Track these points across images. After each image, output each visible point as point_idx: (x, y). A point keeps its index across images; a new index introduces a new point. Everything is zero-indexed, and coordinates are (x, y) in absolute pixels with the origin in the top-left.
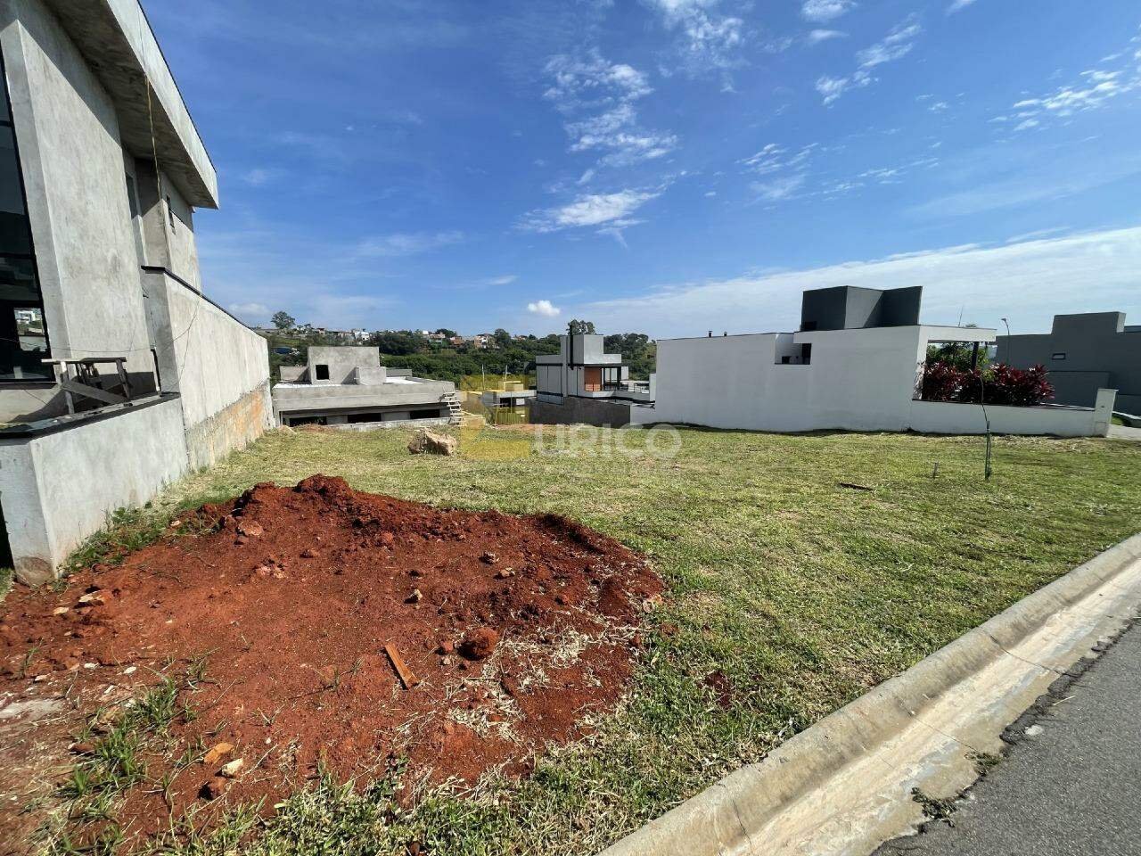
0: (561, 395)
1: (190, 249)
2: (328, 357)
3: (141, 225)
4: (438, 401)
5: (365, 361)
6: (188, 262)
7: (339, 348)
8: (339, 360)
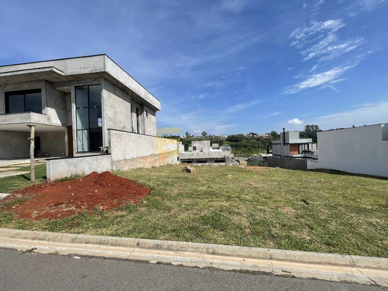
0: (281, 156)
1: (153, 121)
2: (196, 144)
3: (140, 117)
4: (224, 157)
5: (206, 145)
6: (152, 124)
7: (199, 141)
8: (199, 145)
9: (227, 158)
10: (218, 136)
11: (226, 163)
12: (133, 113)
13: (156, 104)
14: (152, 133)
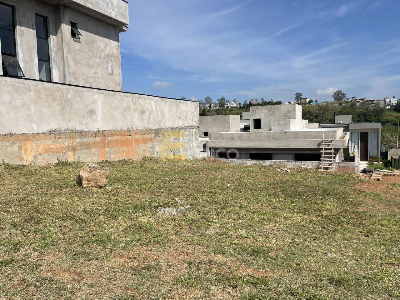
1: (107, 51)
2: (261, 113)
3: (53, 39)
4: (317, 147)
5: (285, 115)
6: (100, 58)
7: (268, 107)
8: (267, 115)
9: (325, 149)
10: (372, 101)
11: (320, 162)
12: (18, 28)
13: (105, 5)
14: (101, 80)
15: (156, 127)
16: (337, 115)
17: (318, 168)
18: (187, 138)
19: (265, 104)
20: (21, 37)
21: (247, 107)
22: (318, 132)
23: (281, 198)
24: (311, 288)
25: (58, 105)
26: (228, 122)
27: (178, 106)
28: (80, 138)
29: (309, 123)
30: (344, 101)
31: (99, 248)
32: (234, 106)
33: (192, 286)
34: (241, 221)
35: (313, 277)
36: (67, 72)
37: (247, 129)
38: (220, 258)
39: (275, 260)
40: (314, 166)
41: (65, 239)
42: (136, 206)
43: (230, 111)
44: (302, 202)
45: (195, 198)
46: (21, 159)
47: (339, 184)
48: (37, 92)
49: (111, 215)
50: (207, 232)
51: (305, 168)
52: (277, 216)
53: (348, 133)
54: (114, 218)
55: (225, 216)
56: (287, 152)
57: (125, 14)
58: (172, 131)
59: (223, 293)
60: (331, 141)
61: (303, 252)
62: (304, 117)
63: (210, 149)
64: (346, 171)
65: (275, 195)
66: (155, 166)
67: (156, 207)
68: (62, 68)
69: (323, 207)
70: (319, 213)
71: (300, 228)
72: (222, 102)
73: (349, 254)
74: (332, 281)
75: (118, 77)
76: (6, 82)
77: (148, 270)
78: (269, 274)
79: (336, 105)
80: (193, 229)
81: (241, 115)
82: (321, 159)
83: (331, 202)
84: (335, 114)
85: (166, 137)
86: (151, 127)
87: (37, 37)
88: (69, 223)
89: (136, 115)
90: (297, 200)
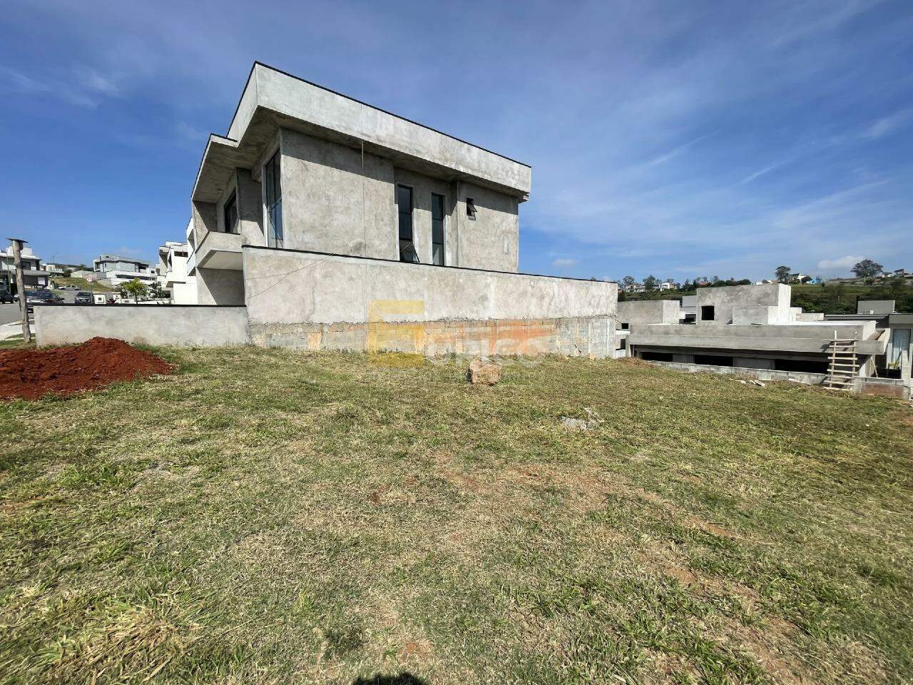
1: (504, 226)
2: (715, 298)
3: (448, 220)
4: (821, 351)
5: (759, 301)
6: (495, 236)
7: (728, 288)
8: (726, 301)
11: (826, 375)
12: (415, 210)
13: (504, 174)
14: (496, 262)
15: (558, 316)
16: (863, 300)
17: (822, 384)
18: (599, 331)
19: (720, 284)
20: (417, 220)
21: (691, 289)
22: (825, 327)
23: (750, 425)
24: (821, 574)
25: (450, 291)
26: (661, 310)
27: (587, 288)
28: (470, 327)
29: (803, 312)
30: (878, 278)
31: (493, 456)
32: (669, 288)
33: (613, 527)
34: (683, 451)
35: (824, 559)
36: (460, 253)
37: (689, 320)
38: (653, 497)
39: (747, 516)
40: (813, 381)
41: (456, 439)
42: (533, 412)
43: (662, 295)
44: (793, 436)
45: (611, 410)
46: (413, 347)
47: (868, 414)
48: (431, 277)
49: (506, 418)
50: (632, 459)
51: (795, 383)
52: (745, 450)
53: (888, 331)
54: (508, 422)
55: (658, 440)
56: (759, 356)
57: (526, 180)
58: (579, 322)
59: (660, 547)
60: (852, 343)
61: (801, 514)
62: (794, 303)
63: (631, 346)
64: (883, 394)
65: (741, 420)
66: (555, 364)
67: (559, 417)
68: (455, 251)
69: (836, 447)
70: (828, 456)
71: (791, 475)
72: (650, 284)
73: (898, 534)
74: (864, 572)
75: (514, 258)
76: (402, 268)
77: (553, 494)
78: (738, 537)
79: (860, 283)
80: (611, 451)
81: (681, 300)
82: (828, 370)
83: (851, 442)
84: (858, 299)
85: (570, 328)
86: (551, 316)
87: (433, 219)
88: (460, 421)
89: (534, 301)
90: (781, 431)
